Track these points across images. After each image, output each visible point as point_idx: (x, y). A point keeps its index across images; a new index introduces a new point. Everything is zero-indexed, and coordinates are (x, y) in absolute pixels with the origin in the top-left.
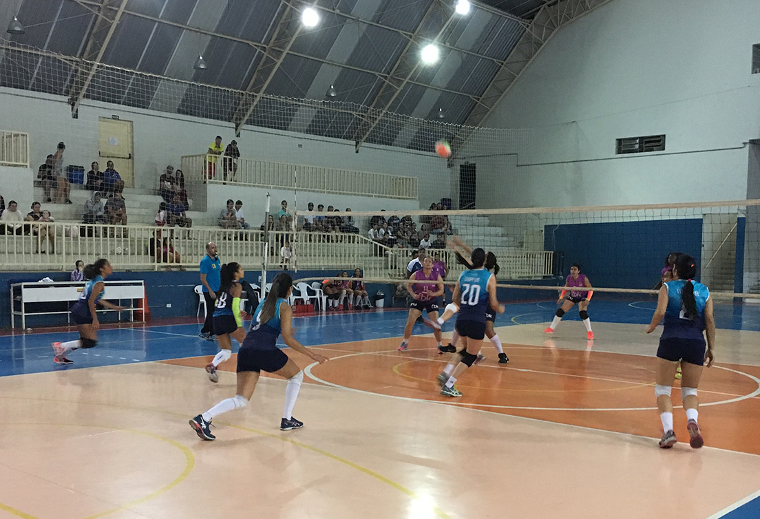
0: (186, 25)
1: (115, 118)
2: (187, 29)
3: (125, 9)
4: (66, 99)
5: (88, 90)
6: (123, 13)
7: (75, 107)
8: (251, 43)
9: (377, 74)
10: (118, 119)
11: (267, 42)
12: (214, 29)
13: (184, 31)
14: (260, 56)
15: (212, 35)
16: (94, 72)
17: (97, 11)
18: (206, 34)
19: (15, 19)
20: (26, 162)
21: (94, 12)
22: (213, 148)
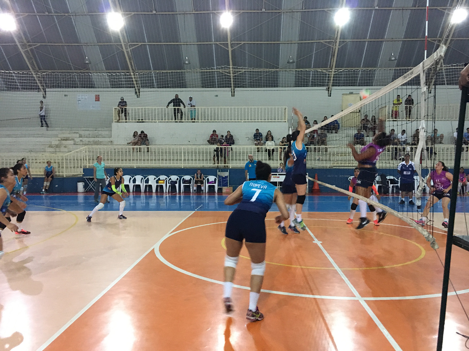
0: (384, 39)
1: (351, 93)
2: (385, 41)
3: (340, 39)
4: (325, 88)
5: (333, 83)
6: (340, 41)
7: (330, 92)
8: (429, 39)
10: (352, 94)
12: (403, 37)
13: (384, 42)
15: (403, 41)
16: (333, 73)
17: (332, 44)
18: (398, 41)
19: (291, 57)
20: (286, 120)
21: (329, 45)
22: (395, 102)
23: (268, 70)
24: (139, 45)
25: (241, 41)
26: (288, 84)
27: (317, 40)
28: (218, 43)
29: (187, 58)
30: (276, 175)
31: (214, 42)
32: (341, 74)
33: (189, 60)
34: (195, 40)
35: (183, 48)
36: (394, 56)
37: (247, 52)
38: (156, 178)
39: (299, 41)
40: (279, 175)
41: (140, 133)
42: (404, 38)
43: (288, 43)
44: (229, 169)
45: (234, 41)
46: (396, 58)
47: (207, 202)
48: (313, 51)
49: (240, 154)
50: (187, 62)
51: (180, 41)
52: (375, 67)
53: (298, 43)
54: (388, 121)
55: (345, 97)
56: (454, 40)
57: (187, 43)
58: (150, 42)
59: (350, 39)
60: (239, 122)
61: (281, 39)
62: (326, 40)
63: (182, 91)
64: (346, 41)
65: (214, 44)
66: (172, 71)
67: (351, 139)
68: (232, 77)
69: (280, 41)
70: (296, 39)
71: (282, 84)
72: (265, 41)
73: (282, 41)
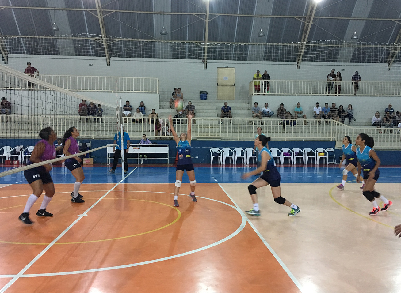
0: (254, 15)
2: (255, 17)
3: (209, 12)
4: (201, 61)
5: (208, 56)
6: (209, 15)
8: (295, 17)
9: (393, 20)
10: (227, 68)
11: (306, 15)
13: (254, 18)
14: (304, 24)
15: (271, 17)
16: (206, 46)
17: (205, 17)
18: (267, 17)
19: (164, 28)
20: (156, 91)
21: (201, 19)
22: (255, 77)
23: (130, 40)
24: (2, 8)
25: (112, 9)
26: (165, 56)
27: (189, 12)
28: (88, 10)
29: (55, 24)
30: (137, 146)
31: (84, 9)
32: (216, 48)
33: (57, 26)
34: (64, 5)
35: (52, 13)
36: (262, 32)
37: (120, 21)
38: (12, 148)
39: (172, 12)
40: (139, 146)
41: (2, 101)
42: (272, 15)
43: (161, 14)
44: (90, 140)
45: (105, 9)
46: (264, 34)
47: (65, 174)
48: (187, 23)
49: (106, 125)
50: (55, 28)
51: (47, 7)
52: (247, 42)
53: (170, 14)
54: (255, 95)
55: (221, 70)
56: (318, 18)
57: (55, 8)
58: (15, 6)
59: (221, 14)
60: (108, 92)
61: (154, 10)
62: (198, 12)
63: (54, 58)
64: (217, 15)
65: (85, 11)
66: (28, 37)
67: (220, 112)
68: (105, 46)
69: (152, 11)
70: (169, 9)
71: (159, 55)
72: (137, 11)
73: (155, 12)
